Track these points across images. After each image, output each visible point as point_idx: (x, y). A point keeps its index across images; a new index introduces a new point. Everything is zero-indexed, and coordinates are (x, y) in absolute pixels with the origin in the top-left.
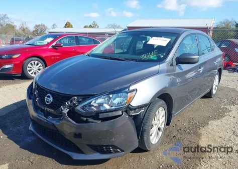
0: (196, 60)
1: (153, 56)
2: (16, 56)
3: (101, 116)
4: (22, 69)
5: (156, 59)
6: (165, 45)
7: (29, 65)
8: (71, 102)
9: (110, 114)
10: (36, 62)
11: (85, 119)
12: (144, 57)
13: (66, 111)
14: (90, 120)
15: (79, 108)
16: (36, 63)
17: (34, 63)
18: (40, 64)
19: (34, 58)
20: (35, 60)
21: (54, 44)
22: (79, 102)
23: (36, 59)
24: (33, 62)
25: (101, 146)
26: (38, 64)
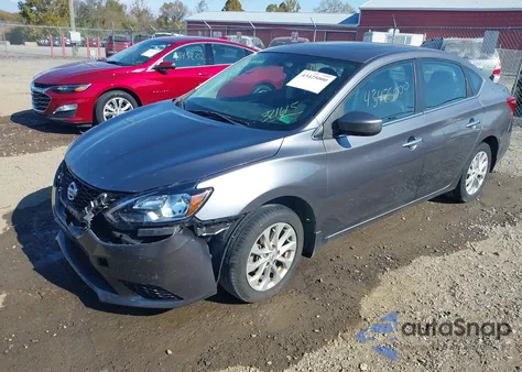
0: (375, 128)
1: (284, 117)
2: (82, 88)
3: (142, 232)
4: (94, 113)
5: (288, 122)
6: (317, 92)
7: (107, 106)
8: (99, 201)
9: (156, 231)
10: (121, 100)
11: (118, 234)
12: (268, 115)
13: (89, 217)
14: (126, 237)
15: (109, 215)
16: (120, 102)
17: (117, 101)
18: (129, 105)
19: (116, 93)
20: (118, 96)
21: (158, 62)
22: (111, 204)
23: (122, 93)
24: (114, 100)
25: (140, 286)
26: (124, 104)
